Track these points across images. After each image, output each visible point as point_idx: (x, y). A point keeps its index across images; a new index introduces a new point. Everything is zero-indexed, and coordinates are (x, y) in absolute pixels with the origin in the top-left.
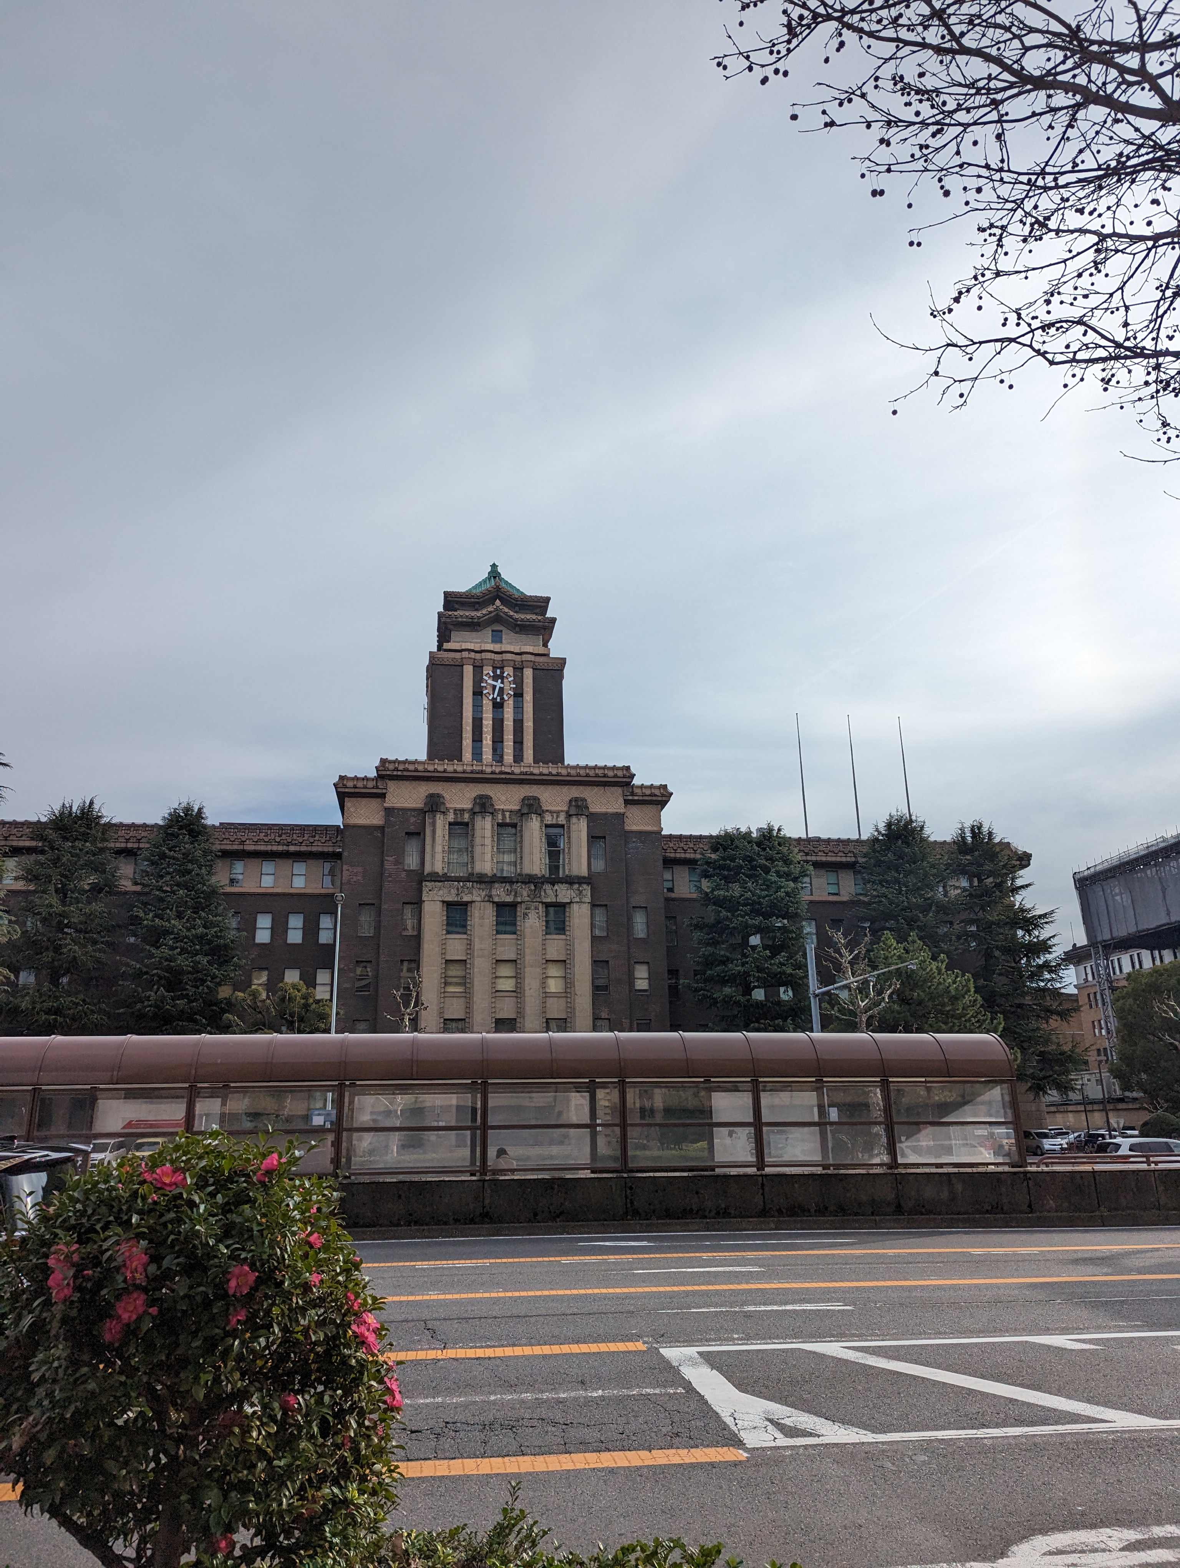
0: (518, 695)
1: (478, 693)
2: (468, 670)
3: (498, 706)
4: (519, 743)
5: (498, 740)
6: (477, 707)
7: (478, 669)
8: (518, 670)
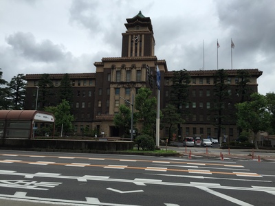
0: (141, 41)
1: (132, 42)
2: (130, 36)
3: (136, 44)
4: (140, 52)
5: (136, 52)
6: (132, 45)
7: (132, 36)
8: (141, 35)
